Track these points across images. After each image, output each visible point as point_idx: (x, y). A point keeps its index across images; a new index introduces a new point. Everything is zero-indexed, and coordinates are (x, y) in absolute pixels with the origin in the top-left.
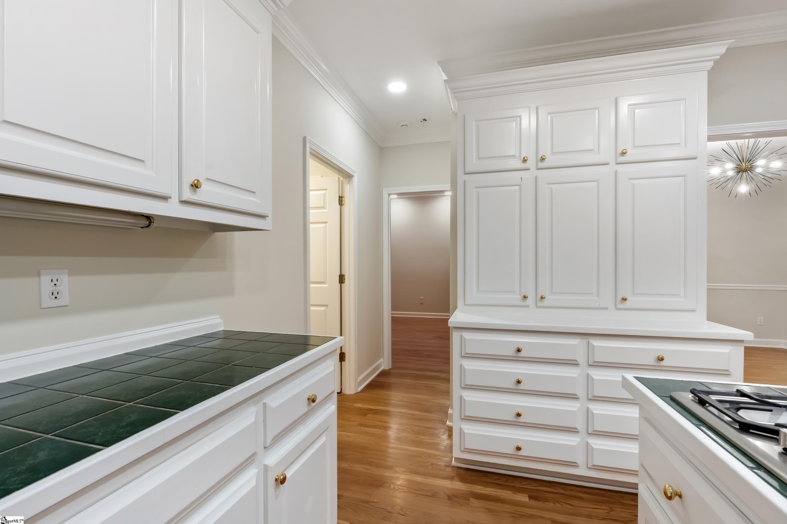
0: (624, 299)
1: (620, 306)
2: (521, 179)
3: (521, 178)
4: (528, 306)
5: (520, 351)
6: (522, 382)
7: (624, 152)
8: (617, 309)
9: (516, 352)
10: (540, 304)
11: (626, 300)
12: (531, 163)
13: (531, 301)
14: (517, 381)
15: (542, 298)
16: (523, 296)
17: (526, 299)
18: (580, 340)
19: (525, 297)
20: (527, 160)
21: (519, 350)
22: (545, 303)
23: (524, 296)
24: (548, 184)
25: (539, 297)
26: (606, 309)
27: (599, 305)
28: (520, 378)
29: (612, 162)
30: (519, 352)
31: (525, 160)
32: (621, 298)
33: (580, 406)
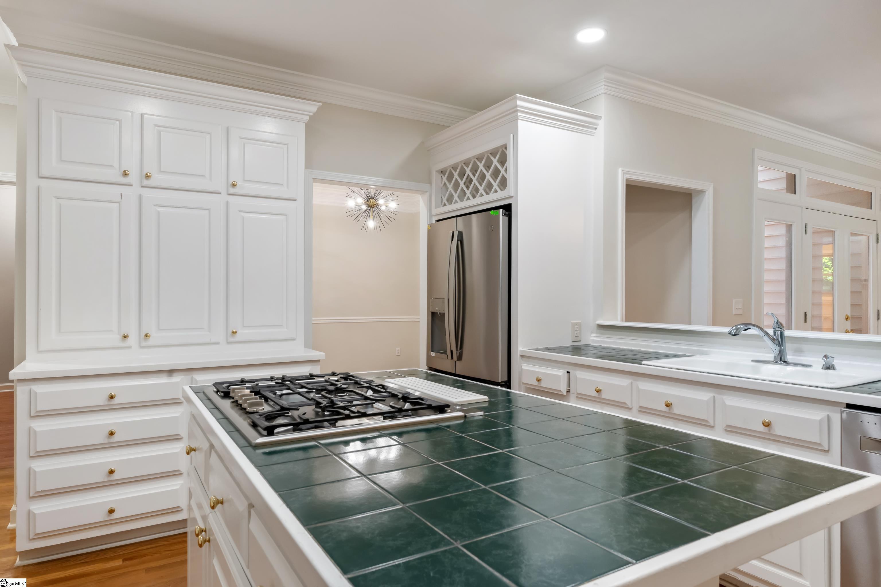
0: (234, 332)
1: (231, 340)
2: (121, 196)
3: (121, 194)
4: (129, 347)
5: (114, 397)
6: (116, 433)
7: (234, 184)
8: (229, 343)
9: (109, 399)
10: (144, 344)
11: (236, 333)
12: (134, 178)
13: (133, 340)
14: (110, 432)
15: (146, 336)
16: (122, 334)
17: (126, 339)
18: (183, 377)
19: (125, 337)
20: (128, 175)
21: (112, 397)
22: (151, 341)
23: (124, 335)
24: (155, 206)
25: (143, 335)
26: (218, 343)
27: (210, 339)
28: (113, 429)
29: (224, 192)
30: (112, 399)
31: (126, 174)
32: (231, 331)
33: (183, 446)
